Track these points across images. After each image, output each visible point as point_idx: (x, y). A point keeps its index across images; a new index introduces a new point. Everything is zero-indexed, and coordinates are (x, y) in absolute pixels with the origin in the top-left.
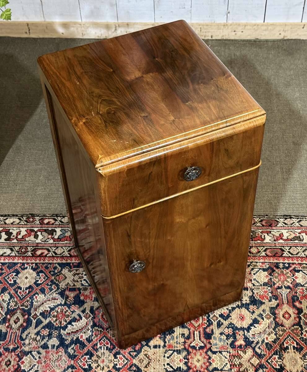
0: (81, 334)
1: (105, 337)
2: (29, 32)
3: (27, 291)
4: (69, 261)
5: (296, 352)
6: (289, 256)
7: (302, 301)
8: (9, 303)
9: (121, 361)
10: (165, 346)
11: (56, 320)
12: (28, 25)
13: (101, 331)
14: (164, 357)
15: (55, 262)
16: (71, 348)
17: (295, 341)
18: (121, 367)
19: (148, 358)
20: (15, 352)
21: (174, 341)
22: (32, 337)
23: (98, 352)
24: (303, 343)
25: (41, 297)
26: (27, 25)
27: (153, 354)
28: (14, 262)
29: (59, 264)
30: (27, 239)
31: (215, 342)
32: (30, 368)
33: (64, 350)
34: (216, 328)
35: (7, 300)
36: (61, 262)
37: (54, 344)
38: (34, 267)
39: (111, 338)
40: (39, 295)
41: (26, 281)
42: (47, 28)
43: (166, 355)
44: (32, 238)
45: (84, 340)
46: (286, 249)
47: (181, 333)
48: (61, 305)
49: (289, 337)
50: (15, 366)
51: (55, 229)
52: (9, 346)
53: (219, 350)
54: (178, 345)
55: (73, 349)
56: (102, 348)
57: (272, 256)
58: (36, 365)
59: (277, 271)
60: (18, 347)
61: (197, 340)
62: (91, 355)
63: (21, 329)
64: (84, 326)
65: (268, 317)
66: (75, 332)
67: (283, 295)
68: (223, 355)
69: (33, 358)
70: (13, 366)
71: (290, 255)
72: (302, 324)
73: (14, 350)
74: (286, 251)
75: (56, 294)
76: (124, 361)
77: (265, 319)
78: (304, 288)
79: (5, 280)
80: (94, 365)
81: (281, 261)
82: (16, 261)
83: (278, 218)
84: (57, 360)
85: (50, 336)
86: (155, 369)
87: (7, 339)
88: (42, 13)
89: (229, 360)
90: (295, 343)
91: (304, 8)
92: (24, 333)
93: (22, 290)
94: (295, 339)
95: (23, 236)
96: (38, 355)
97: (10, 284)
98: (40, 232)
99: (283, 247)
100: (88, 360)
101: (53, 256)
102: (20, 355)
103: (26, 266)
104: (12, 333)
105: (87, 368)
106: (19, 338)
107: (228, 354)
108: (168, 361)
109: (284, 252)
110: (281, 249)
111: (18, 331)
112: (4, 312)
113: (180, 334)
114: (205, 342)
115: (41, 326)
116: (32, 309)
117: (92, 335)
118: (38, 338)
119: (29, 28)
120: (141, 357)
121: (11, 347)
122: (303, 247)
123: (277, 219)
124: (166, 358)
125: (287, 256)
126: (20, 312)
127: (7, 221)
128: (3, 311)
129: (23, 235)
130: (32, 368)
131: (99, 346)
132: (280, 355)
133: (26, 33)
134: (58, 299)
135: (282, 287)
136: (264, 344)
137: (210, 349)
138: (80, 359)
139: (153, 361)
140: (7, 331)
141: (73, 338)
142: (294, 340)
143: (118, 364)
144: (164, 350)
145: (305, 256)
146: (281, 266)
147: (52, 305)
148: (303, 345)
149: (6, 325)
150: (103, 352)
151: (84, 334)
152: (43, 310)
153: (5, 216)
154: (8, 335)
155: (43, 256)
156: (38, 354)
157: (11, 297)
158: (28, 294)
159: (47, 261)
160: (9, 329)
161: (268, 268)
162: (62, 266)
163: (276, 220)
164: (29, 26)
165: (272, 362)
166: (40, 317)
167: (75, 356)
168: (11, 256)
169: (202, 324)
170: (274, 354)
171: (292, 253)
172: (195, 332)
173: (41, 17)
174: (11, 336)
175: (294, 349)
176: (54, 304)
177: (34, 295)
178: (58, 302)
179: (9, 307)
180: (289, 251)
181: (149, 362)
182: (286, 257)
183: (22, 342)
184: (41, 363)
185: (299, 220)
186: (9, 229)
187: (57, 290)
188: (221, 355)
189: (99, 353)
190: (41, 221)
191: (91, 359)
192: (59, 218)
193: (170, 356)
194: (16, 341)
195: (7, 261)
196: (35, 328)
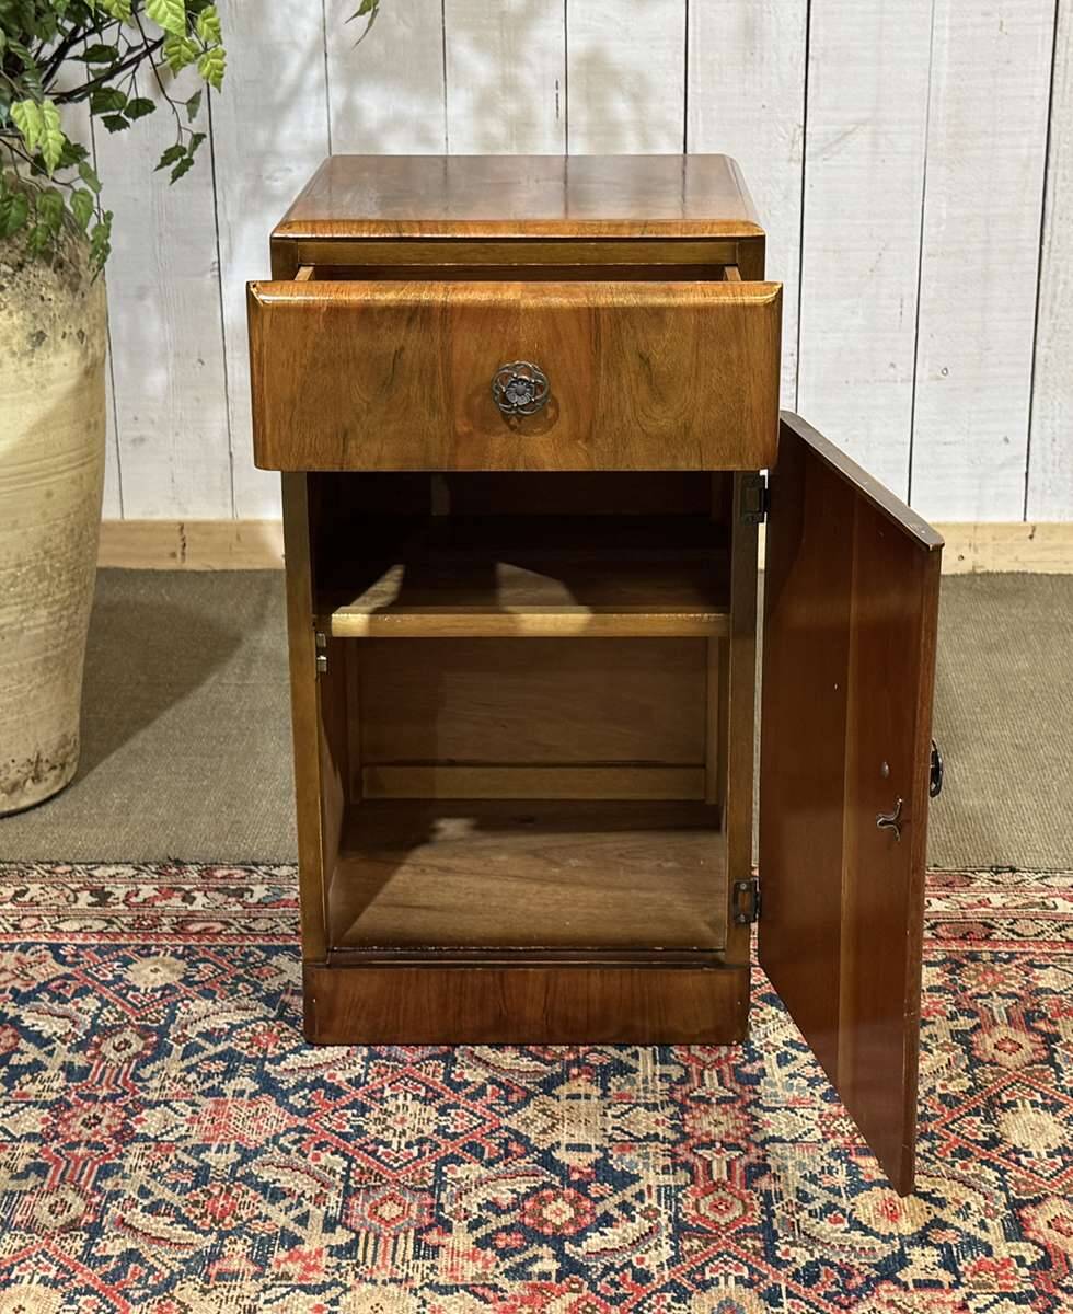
0: (331, 1071)
1: (407, 1076)
2: (183, 554)
3: (158, 995)
4: (292, 942)
5: (1042, 1112)
6: (1012, 939)
7: (1059, 1020)
8: (97, 1016)
9: (460, 1121)
10: (604, 1096)
11: (251, 1046)
12: (182, 528)
13: (395, 1068)
14: (605, 1114)
15: (247, 943)
16: (297, 1096)
17: (1036, 1091)
18: (459, 1131)
19: (548, 1116)
20: (114, 1101)
21: (636, 1087)
22: (172, 1076)
23: (386, 1105)
24: (1064, 1095)
25: (202, 1005)
26: (178, 527)
27: (568, 1110)
28: (117, 942)
29: (259, 947)
30: (157, 904)
31: (770, 1090)
32: (164, 1131)
33: (274, 1100)
34: (775, 1065)
35: (93, 1009)
36: (265, 943)
37: (243, 1087)
38: (180, 952)
39: (426, 1079)
40: (197, 1001)
41: (153, 976)
42: (238, 538)
43: (609, 1112)
44: (176, 901)
45: (340, 1081)
46: (1001, 925)
47: (658, 1073)
48: (265, 1019)
49: (1019, 1085)
50: (115, 1126)
51: (250, 887)
52: (97, 1090)
53: (785, 1105)
54: (649, 1095)
55: (304, 1097)
56: (401, 1097)
57: (954, 939)
58: (182, 1126)
59: (973, 965)
60: (125, 1093)
61: (712, 1085)
62: (364, 1109)
63: (135, 1061)
64: (340, 1057)
65: (947, 1047)
66: (312, 1068)
67: (995, 1010)
68: (799, 1114)
69: (172, 1113)
70: (109, 1127)
71: (1015, 937)
72: (1058, 1061)
73: (113, 1098)
74: (1002, 928)
75: (250, 999)
76: (470, 1121)
77: (935, 1052)
78: (1063, 998)
79: (88, 974)
80: (374, 1127)
81: (985, 948)
82: (122, 941)
83: (973, 872)
84: (254, 1117)
85: (229, 1074)
86: (572, 1136)
87: (89, 1078)
88: (229, 492)
89: (820, 1123)
90: (1038, 1095)
91: (1027, 474)
92: (144, 1067)
93: (142, 991)
94: (1036, 1087)
95: (145, 900)
96: (190, 1108)
97: (103, 982)
98: (202, 893)
99: (992, 919)
100: (353, 1118)
101: (241, 934)
102: (131, 1106)
103: (154, 949)
104: (105, 1067)
105: (349, 1133)
106: (128, 1077)
107: (817, 1113)
108: (617, 1122)
109: (994, 931)
110: (985, 924)
111: (126, 1065)
112: (83, 1031)
113: (655, 1075)
114: (738, 1090)
115: (202, 1055)
116: (172, 1026)
117: (367, 1074)
118: (192, 1077)
119: (183, 539)
120: (529, 1114)
121: (104, 1092)
122: (1055, 921)
123: (969, 874)
124: (610, 1117)
125: (1004, 937)
126: (132, 1031)
127: (95, 873)
128: (79, 1030)
129: (146, 896)
130: (172, 1130)
131: (388, 1092)
132: (987, 1115)
133: (173, 555)
134: (255, 1009)
135: (990, 994)
136: (935, 1097)
137: (756, 1103)
138: (327, 1116)
139: (567, 1121)
140: (92, 1065)
141: (305, 1079)
142: (1032, 1088)
143: (452, 1127)
144: (604, 1103)
145: (1064, 940)
146: (986, 957)
147: (237, 1019)
148: (1066, 1099)
149: (88, 1053)
150: (404, 1105)
151: (339, 1073)
152: (209, 1028)
153: (91, 863)
154: (91, 1073)
155: (209, 934)
156: (191, 1105)
157: (106, 1004)
158: (161, 999)
159: (221, 942)
160: (96, 1062)
161: (944, 961)
162: (271, 951)
163: (966, 876)
164: (185, 532)
165: (962, 1128)
166: (197, 1039)
167: (310, 1111)
168: (109, 933)
169: (728, 1058)
170: (969, 1114)
171: (1020, 932)
172: (706, 1072)
173: (225, 505)
174: (103, 1072)
175: (1033, 1106)
176: (244, 1018)
177: (182, 1000)
178: (258, 1014)
179: (99, 1021)
180: (1010, 927)
181: (553, 1125)
182: (1002, 940)
183: (140, 1084)
184: (199, 1122)
185: (1040, 875)
186: (103, 887)
187: (253, 993)
188: (793, 1115)
189: (390, 1106)
190: (207, 874)
191: (363, 1116)
192: (263, 869)
193: (622, 1114)
194: (119, 1082)
195: (93, 941)
196: (182, 1059)
